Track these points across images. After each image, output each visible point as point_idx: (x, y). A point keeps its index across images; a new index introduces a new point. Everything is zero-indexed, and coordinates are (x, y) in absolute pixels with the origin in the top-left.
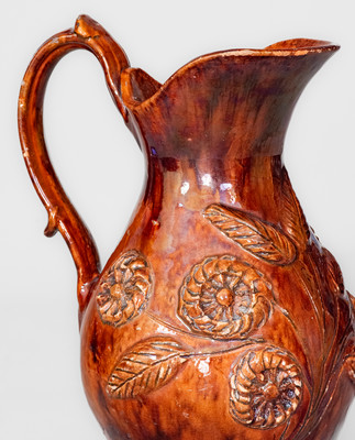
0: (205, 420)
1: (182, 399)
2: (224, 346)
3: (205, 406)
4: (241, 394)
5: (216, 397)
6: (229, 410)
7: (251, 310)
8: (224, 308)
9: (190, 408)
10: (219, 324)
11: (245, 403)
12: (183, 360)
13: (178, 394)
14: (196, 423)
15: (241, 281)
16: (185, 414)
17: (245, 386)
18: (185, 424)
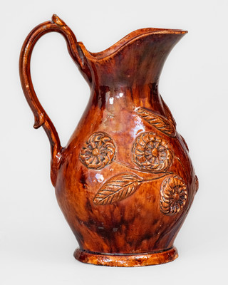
0: (148, 212)
1: (138, 203)
2: (157, 176)
3: (149, 205)
4: (166, 198)
5: (154, 201)
6: (159, 207)
7: (168, 158)
8: (156, 157)
9: (142, 206)
10: (155, 165)
11: (167, 203)
12: (139, 183)
13: (136, 200)
14: (143, 214)
15: (160, 145)
16: (139, 210)
17: (168, 195)
18: (138, 215)
